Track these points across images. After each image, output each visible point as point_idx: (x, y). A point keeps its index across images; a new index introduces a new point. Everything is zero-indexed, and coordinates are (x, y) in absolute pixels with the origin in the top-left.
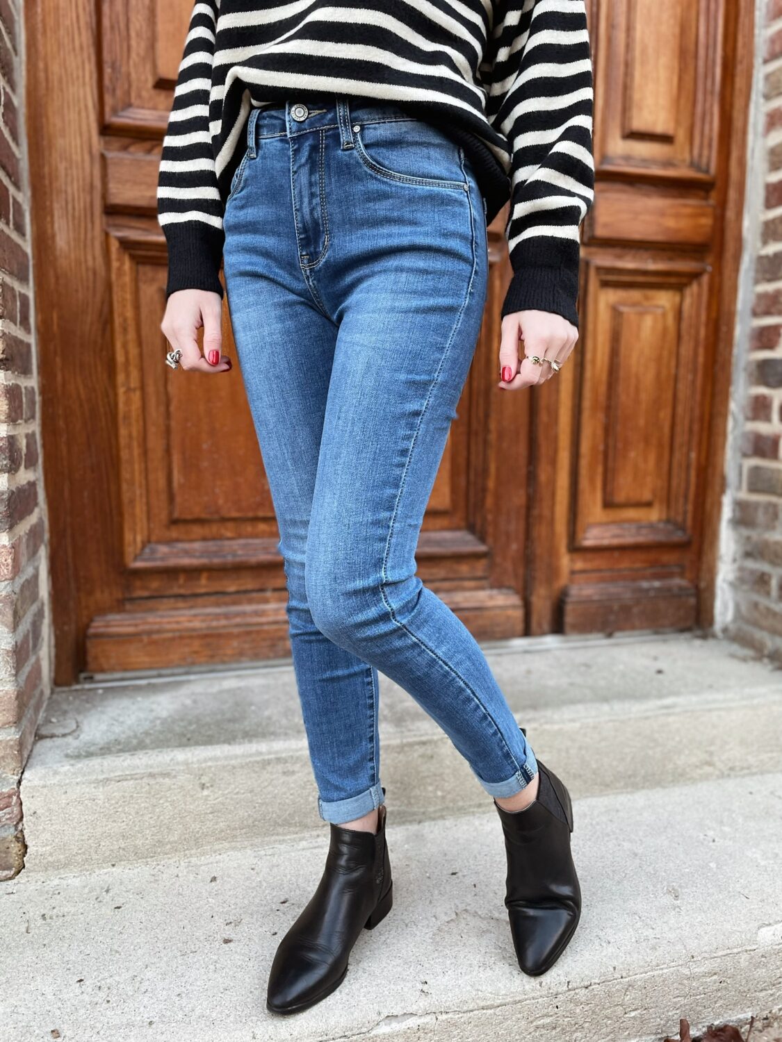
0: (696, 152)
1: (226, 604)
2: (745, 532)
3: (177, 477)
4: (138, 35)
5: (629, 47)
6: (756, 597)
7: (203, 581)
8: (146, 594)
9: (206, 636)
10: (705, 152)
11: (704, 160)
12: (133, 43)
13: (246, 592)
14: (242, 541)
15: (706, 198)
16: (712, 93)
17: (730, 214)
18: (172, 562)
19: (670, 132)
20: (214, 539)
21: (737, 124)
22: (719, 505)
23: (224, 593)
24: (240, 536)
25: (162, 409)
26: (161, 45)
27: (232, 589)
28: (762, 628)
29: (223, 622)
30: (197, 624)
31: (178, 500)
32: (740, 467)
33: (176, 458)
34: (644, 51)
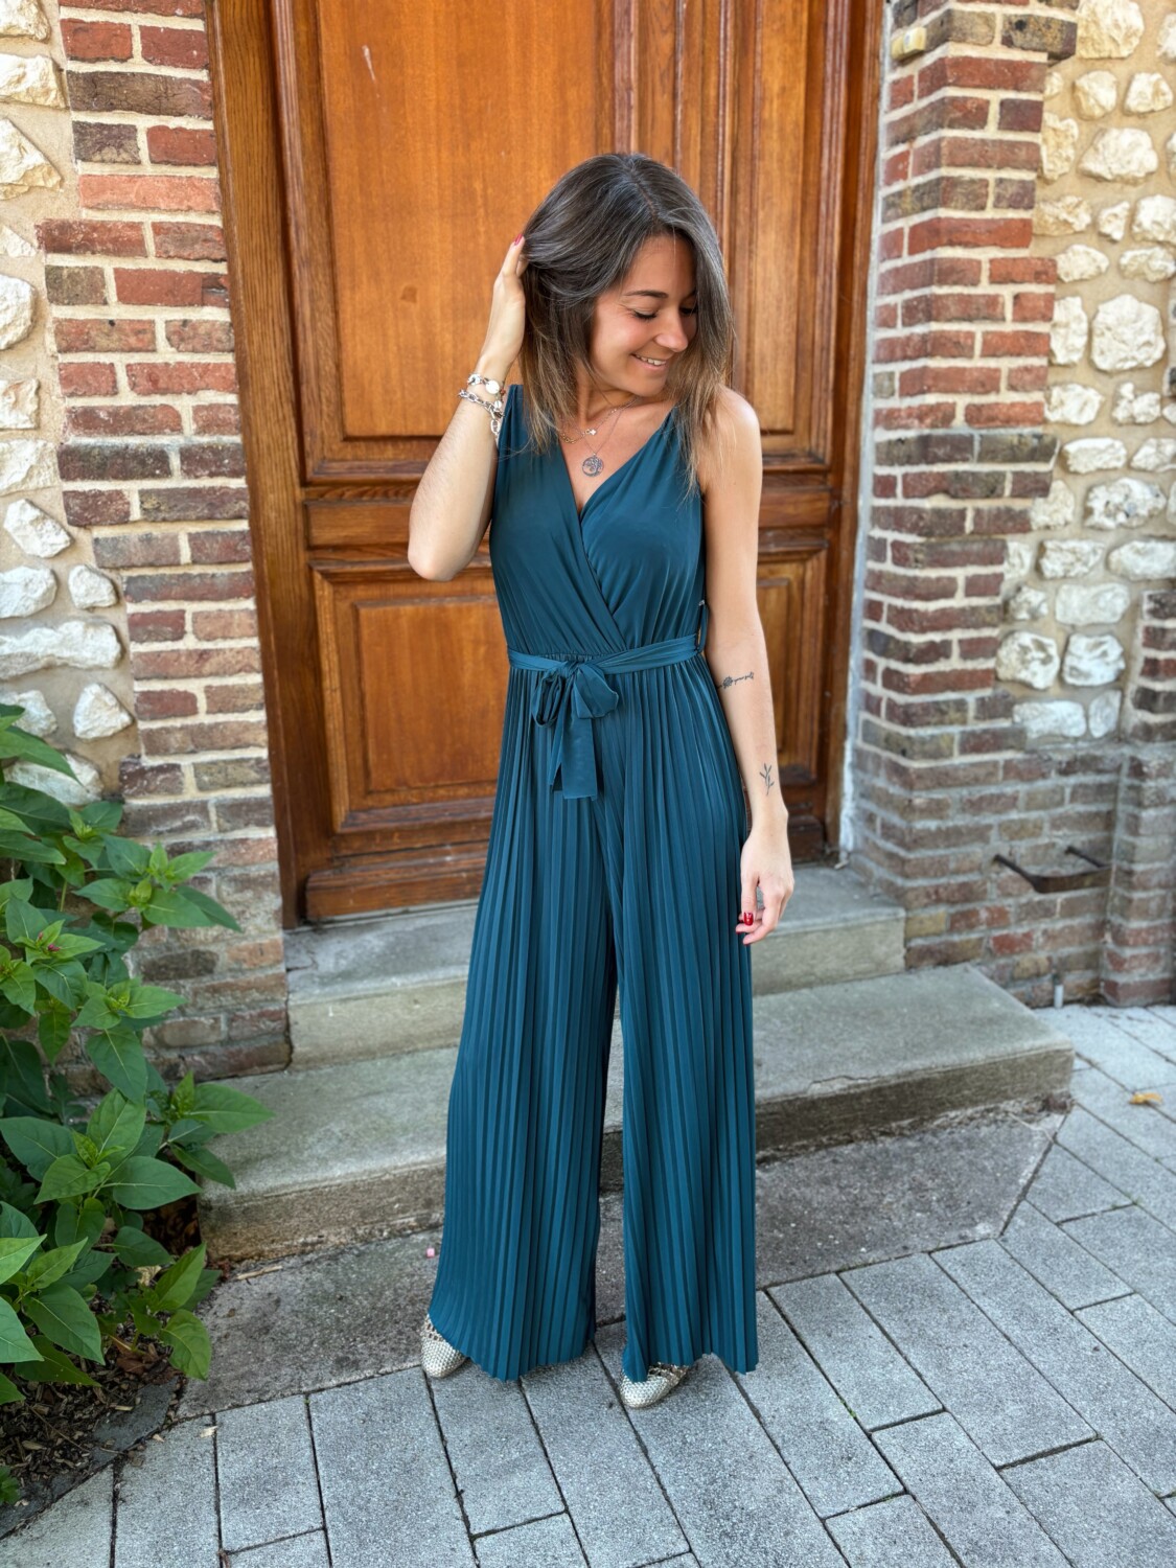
0: (814, 441)
1: (414, 858)
2: (861, 775)
3: (372, 756)
4: (328, 400)
5: (749, 356)
6: (868, 833)
7: (396, 839)
8: (349, 852)
9: (400, 885)
10: (822, 442)
11: (821, 450)
12: (325, 408)
13: (431, 847)
14: (425, 806)
15: (823, 483)
16: (826, 390)
17: (846, 493)
18: (371, 826)
19: (790, 427)
20: (402, 805)
21: (851, 415)
22: (842, 750)
23: (412, 849)
24: (423, 801)
25: (357, 702)
26: (348, 409)
27: (419, 845)
28: (872, 859)
29: (415, 873)
30: (392, 875)
31: (374, 775)
32: (857, 718)
33: (371, 741)
34: (762, 360)
